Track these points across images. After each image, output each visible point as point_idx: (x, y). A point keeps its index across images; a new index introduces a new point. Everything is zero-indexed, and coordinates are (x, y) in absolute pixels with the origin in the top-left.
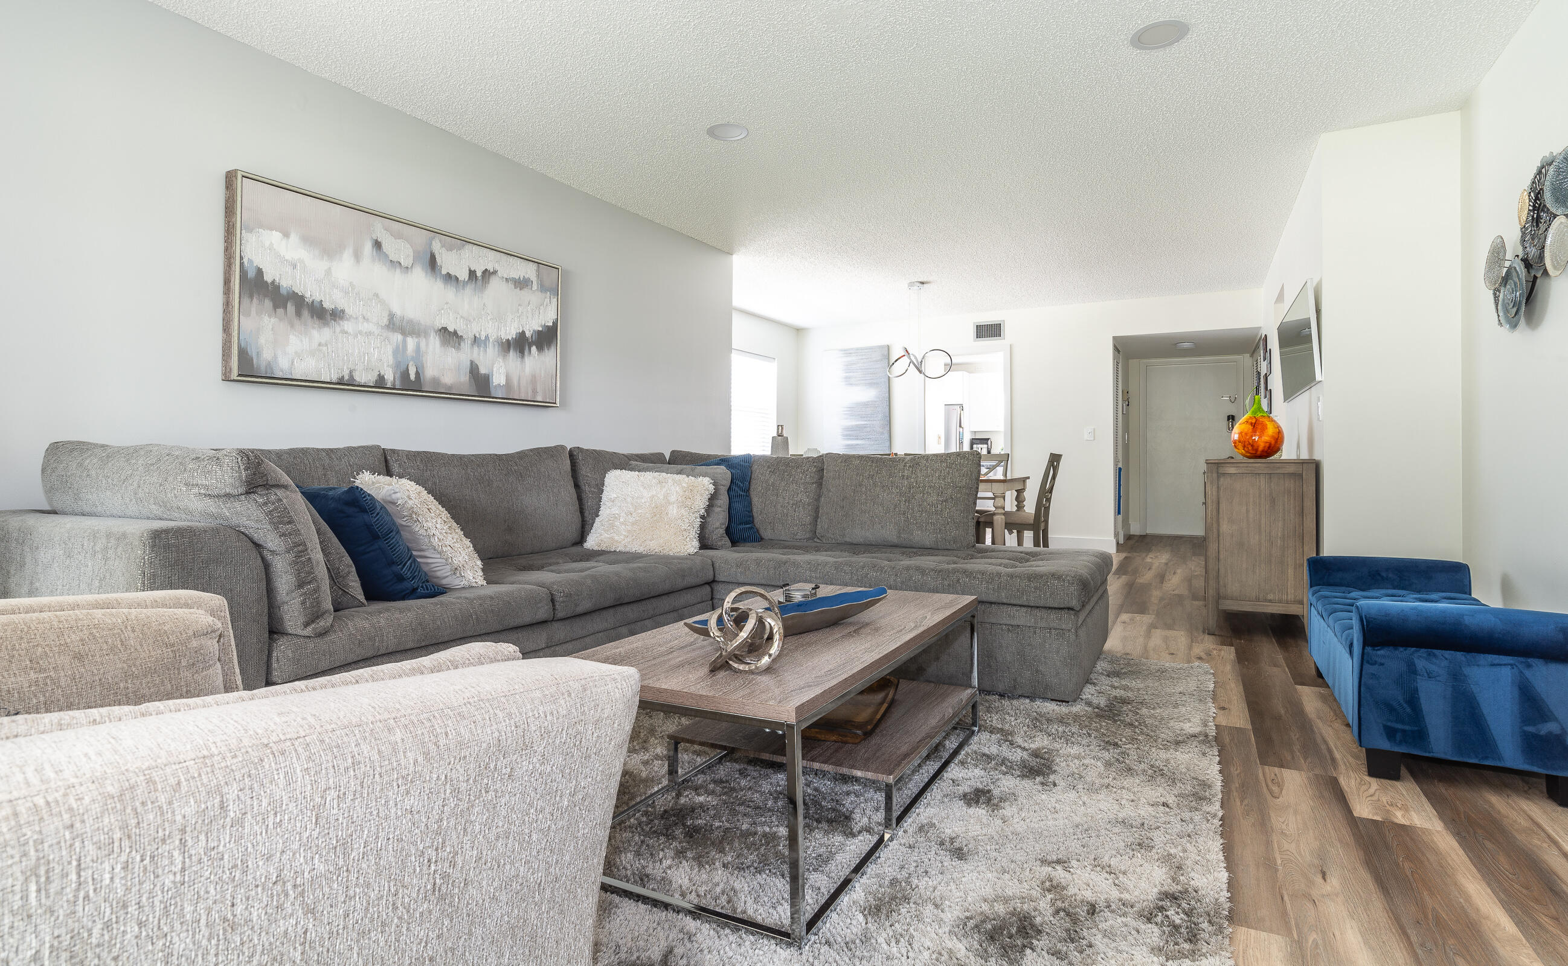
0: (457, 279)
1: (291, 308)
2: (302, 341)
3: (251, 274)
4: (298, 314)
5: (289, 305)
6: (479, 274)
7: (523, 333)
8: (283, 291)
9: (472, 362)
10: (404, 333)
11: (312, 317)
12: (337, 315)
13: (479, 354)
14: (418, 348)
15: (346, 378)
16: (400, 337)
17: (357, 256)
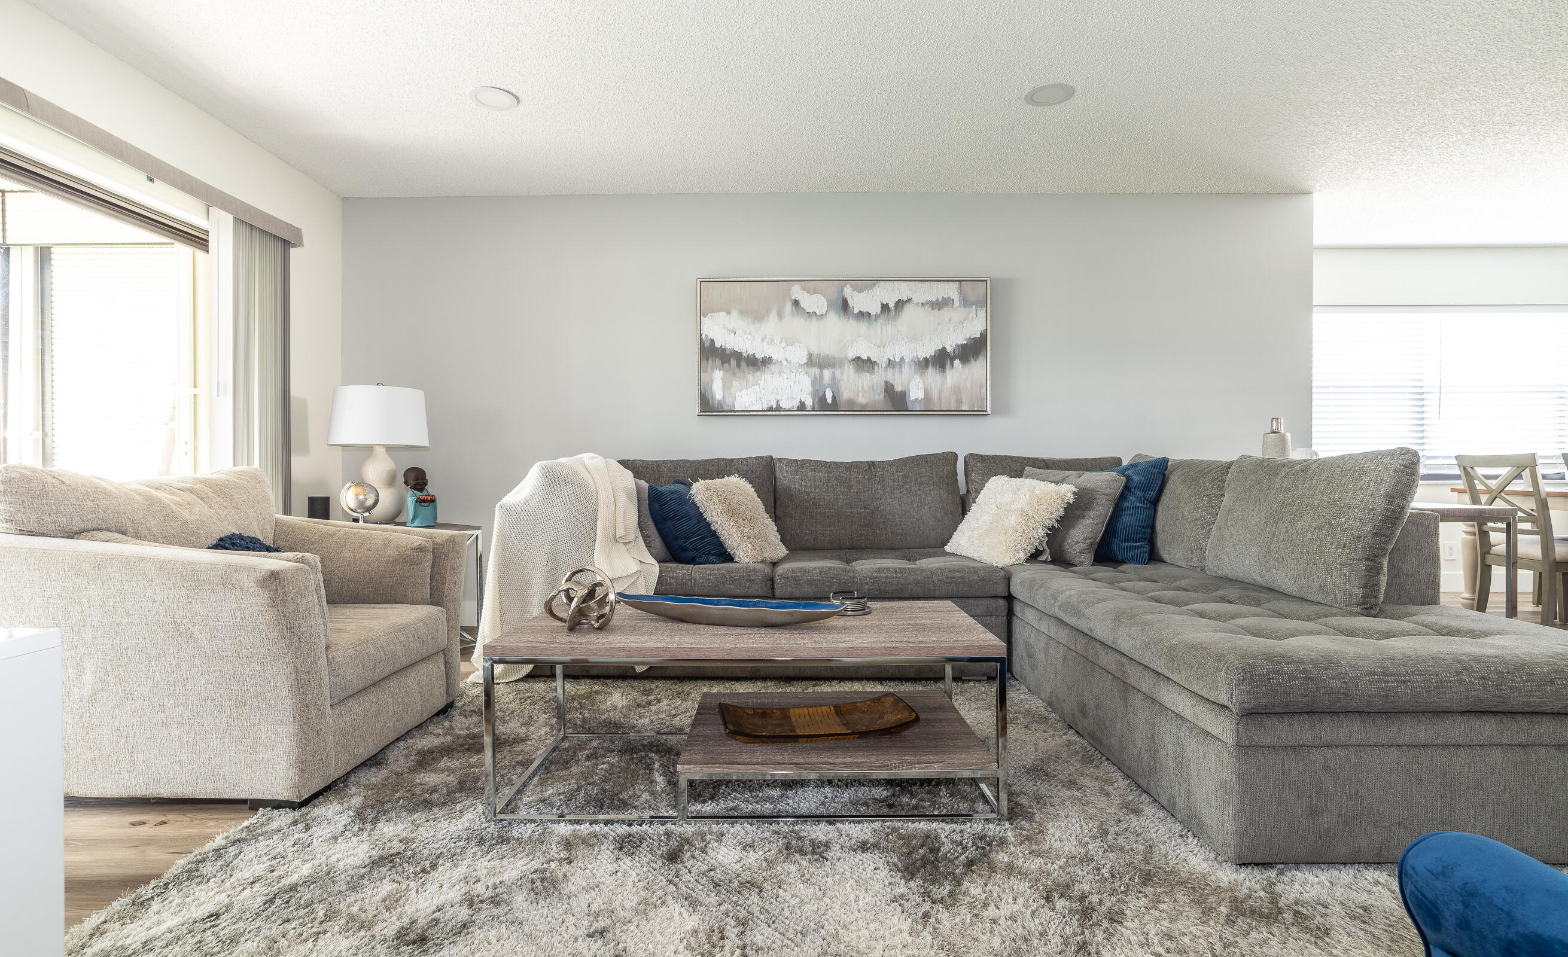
0: (869, 314)
1: (733, 362)
2: (741, 384)
3: (707, 344)
4: (738, 365)
5: (732, 360)
6: (892, 305)
7: (944, 349)
8: (728, 352)
9: (886, 383)
10: (821, 366)
11: (748, 366)
12: (767, 361)
13: (894, 375)
14: (833, 378)
15: (774, 406)
16: (817, 370)
17: (780, 316)
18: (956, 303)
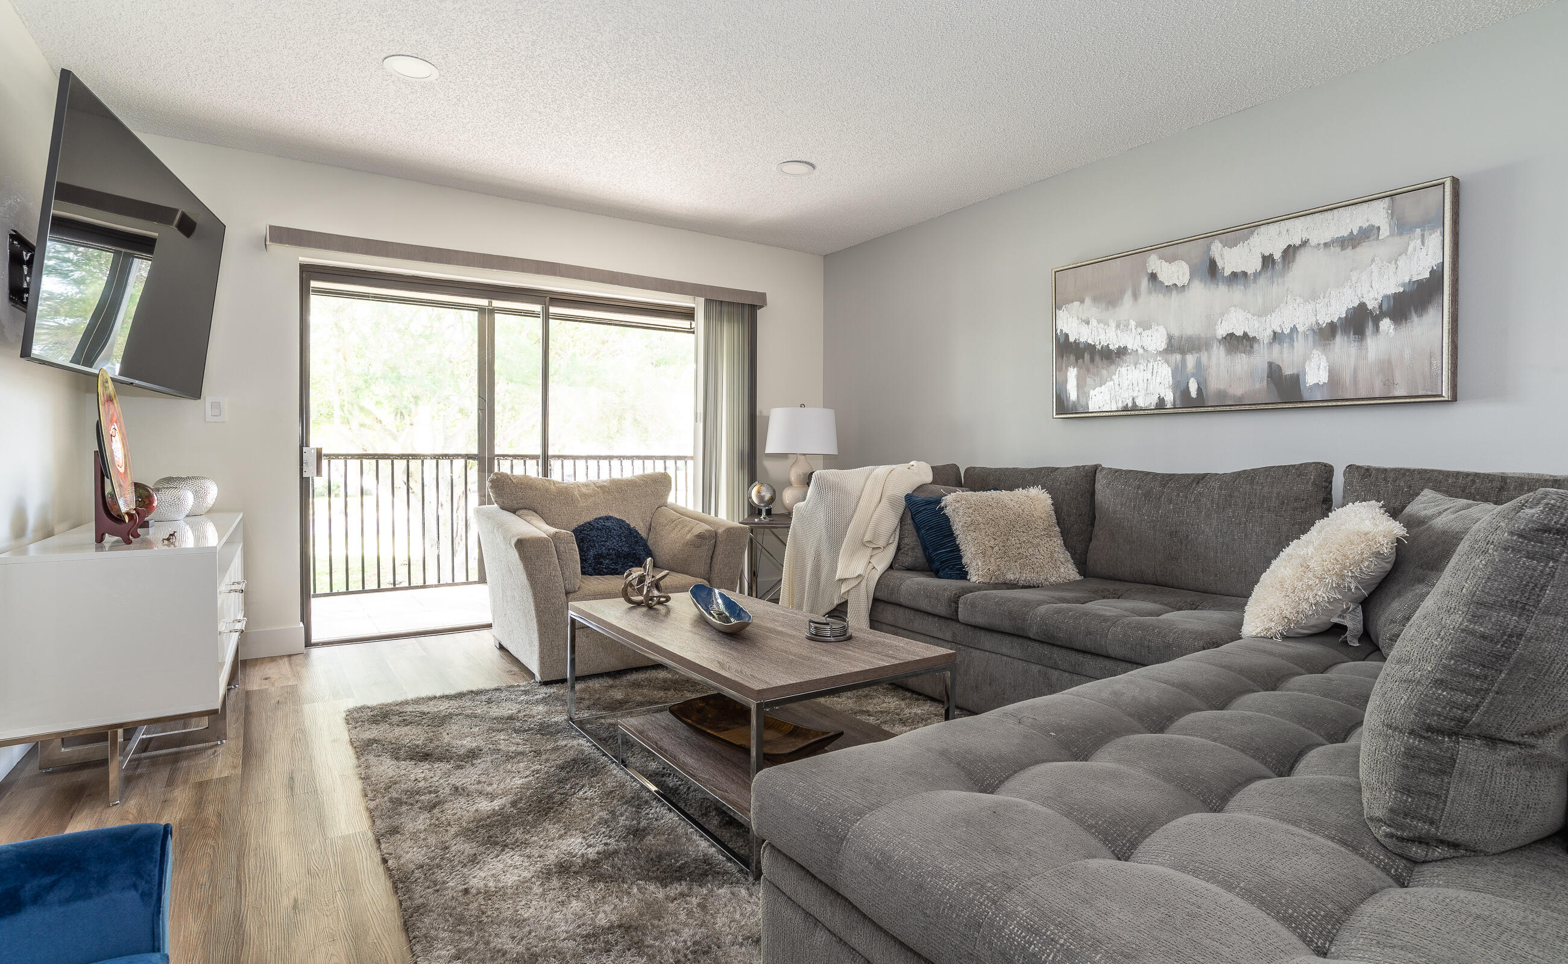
0: (1245, 274)
1: (1087, 357)
2: (1095, 381)
3: (1062, 340)
4: (1092, 360)
5: (1086, 354)
6: (1277, 256)
7: (1362, 306)
8: (1082, 346)
9: (1270, 364)
10: (1183, 351)
11: (1102, 360)
12: (1122, 352)
13: (1281, 352)
14: (1198, 364)
15: (1130, 405)
16: (1178, 357)
17: (1136, 296)
18: (1385, 232)
